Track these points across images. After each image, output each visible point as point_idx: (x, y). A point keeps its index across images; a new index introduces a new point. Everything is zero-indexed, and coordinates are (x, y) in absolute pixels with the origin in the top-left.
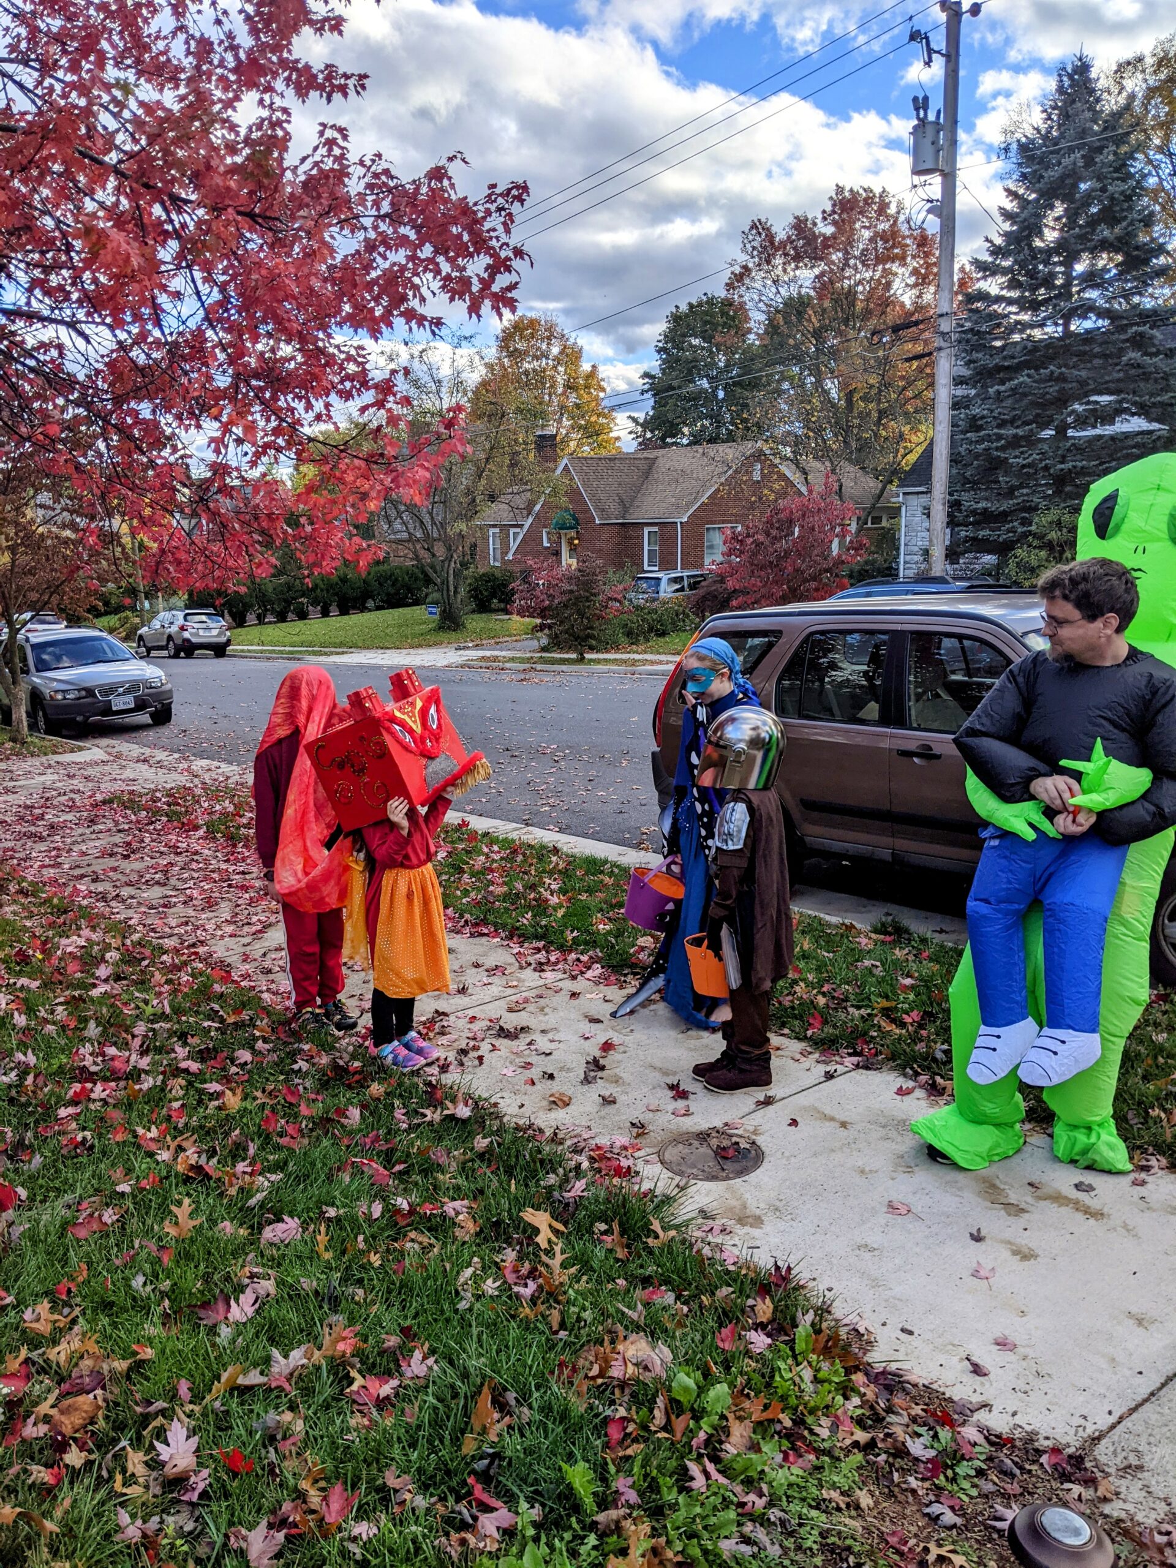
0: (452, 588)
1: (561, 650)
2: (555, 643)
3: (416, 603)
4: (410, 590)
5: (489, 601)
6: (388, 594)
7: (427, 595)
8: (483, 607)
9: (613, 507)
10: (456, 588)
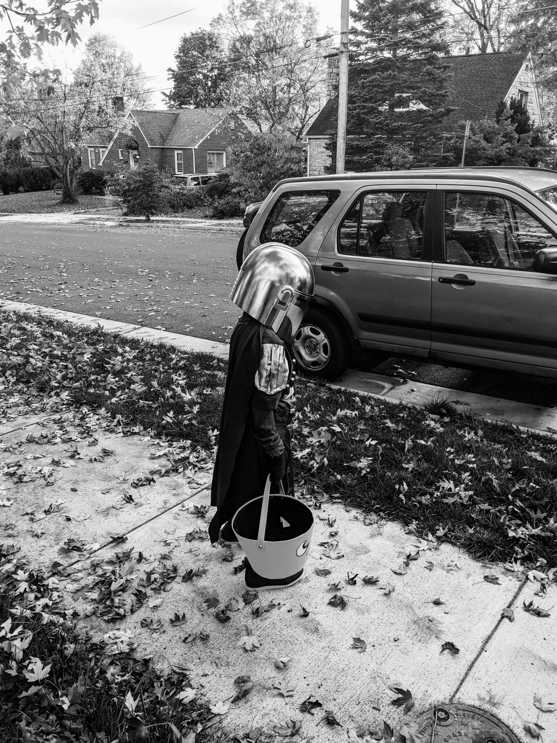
0: (69, 179)
1: (135, 215)
2: (132, 211)
3: (49, 188)
4: (44, 181)
5: (91, 188)
6: (31, 184)
7: (54, 184)
8: (87, 191)
9: (157, 138)
10: (71, 180)
